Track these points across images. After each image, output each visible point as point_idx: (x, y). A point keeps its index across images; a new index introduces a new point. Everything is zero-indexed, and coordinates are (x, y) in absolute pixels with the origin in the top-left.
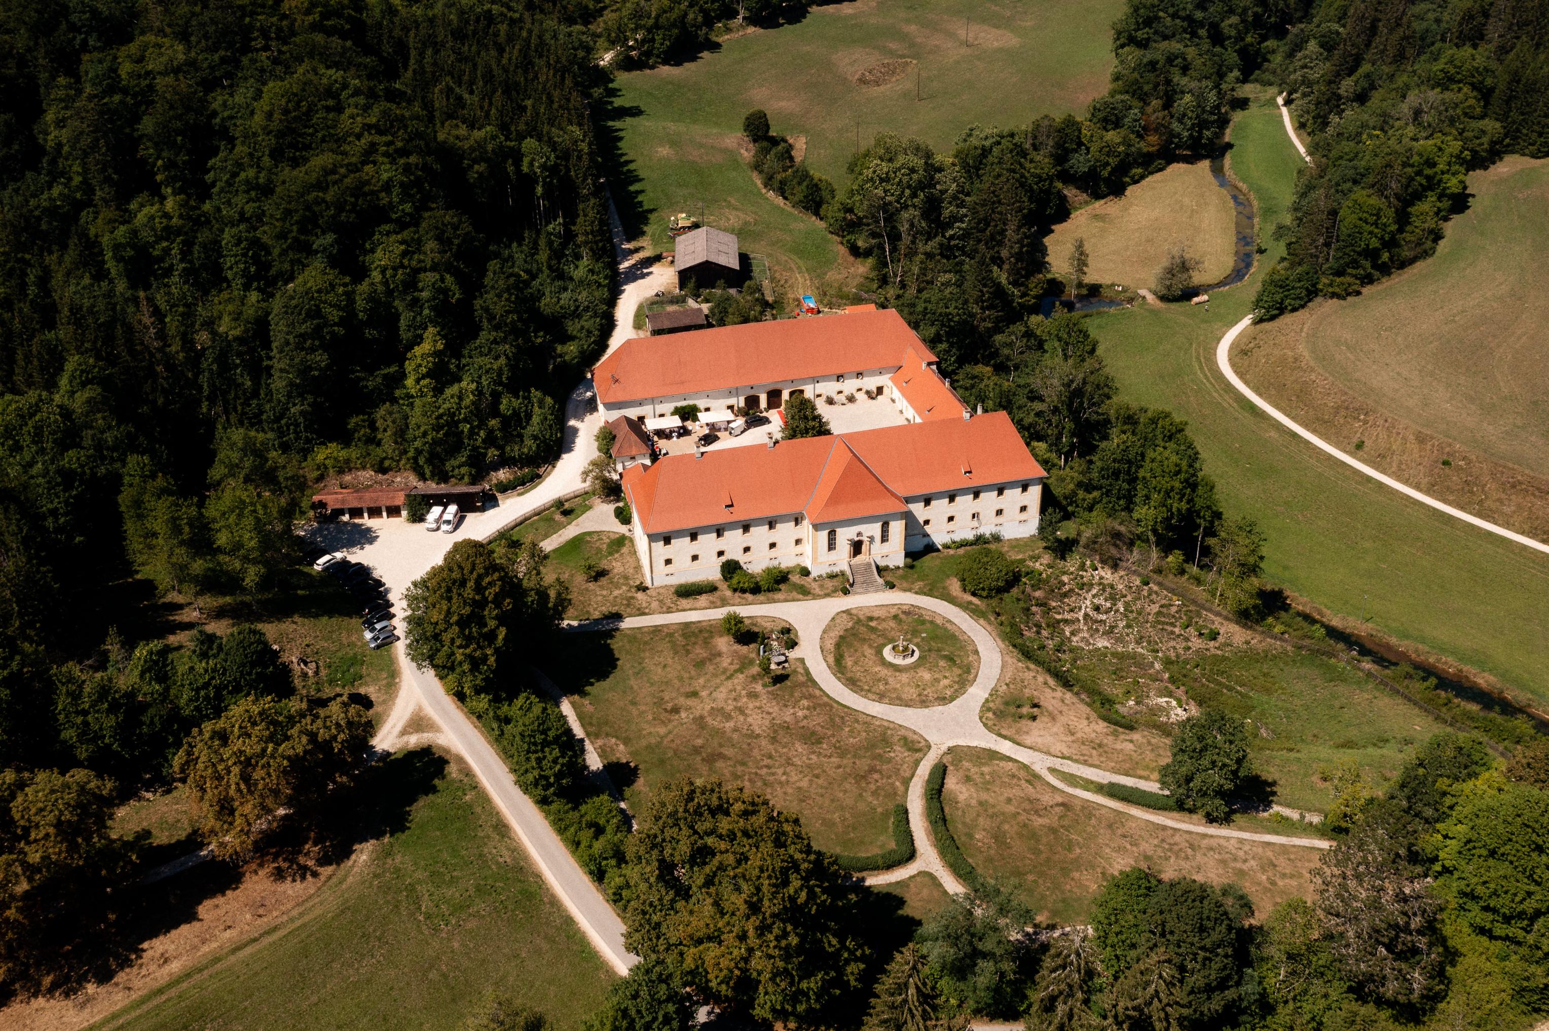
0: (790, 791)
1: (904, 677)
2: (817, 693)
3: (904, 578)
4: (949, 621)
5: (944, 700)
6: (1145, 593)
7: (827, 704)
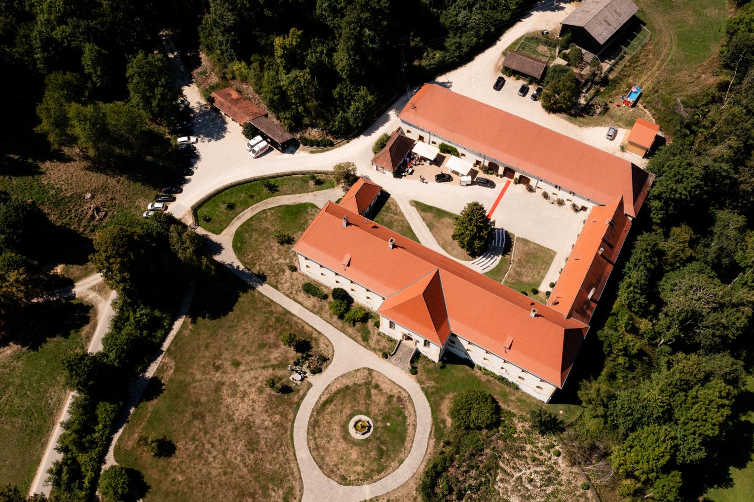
0: (204, 471)
1: (342, 445)
2: (291, 416)
3: (429, 371)
4: (415, 426)
5: (344, 480)
6: (578, 493)
7: (285, 429)
